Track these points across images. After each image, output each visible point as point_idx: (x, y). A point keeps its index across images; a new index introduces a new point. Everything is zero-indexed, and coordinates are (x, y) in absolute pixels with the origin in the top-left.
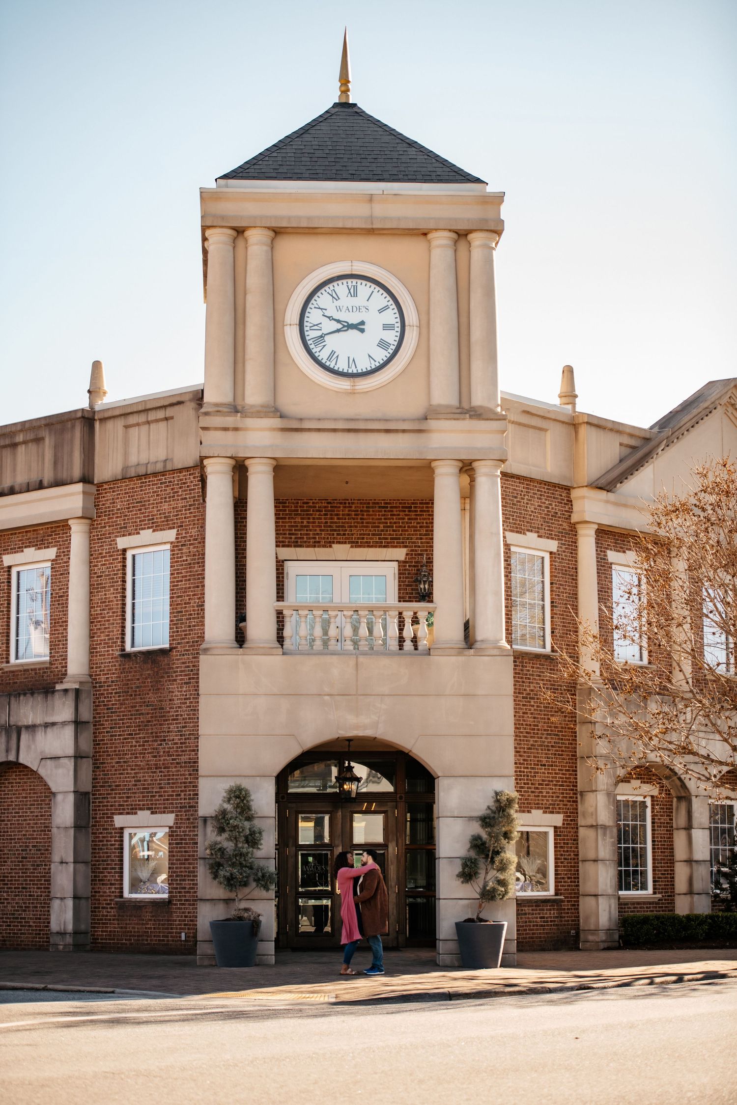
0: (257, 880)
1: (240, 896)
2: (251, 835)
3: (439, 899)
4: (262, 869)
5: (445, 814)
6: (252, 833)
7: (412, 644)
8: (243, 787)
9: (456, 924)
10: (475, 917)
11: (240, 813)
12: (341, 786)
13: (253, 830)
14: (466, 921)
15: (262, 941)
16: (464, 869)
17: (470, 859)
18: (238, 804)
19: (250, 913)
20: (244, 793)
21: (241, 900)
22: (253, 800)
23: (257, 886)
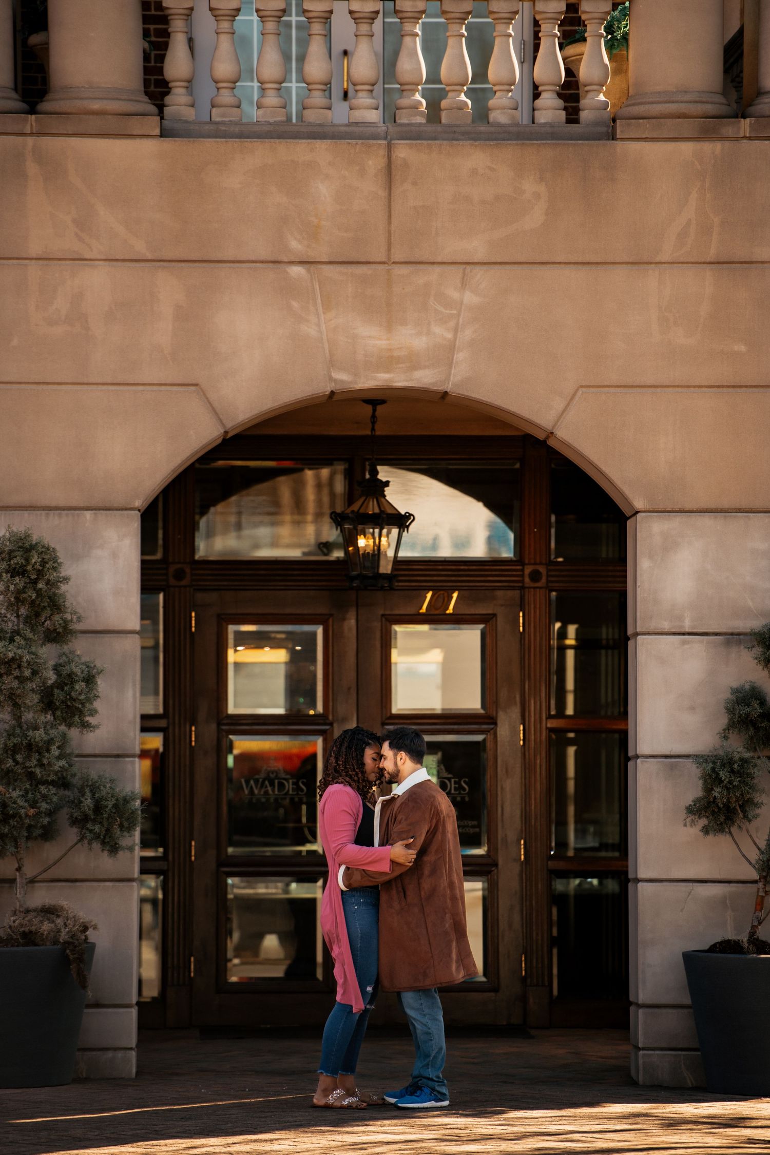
0: (80, 822)
1: (30, 870)
2: (60, 685)
3: (638, 880)
4: (94, 788)
5: (653, 625)
6: (66, 680)
7: (560, 103)
8: (35, 539)
9: (689, 958)
10: (744, 938)
11: (27, 620)
12: (350, 540)
13: (66, 670)
14: (713, 949)
15: (98, 1005)
16: (708, 790)
17: (727, 762)
18: (19, 592)
19: (59, 921)
20: (35, 559)
21: (32, 881)
22: (66, 579)
23: (82, 838)
